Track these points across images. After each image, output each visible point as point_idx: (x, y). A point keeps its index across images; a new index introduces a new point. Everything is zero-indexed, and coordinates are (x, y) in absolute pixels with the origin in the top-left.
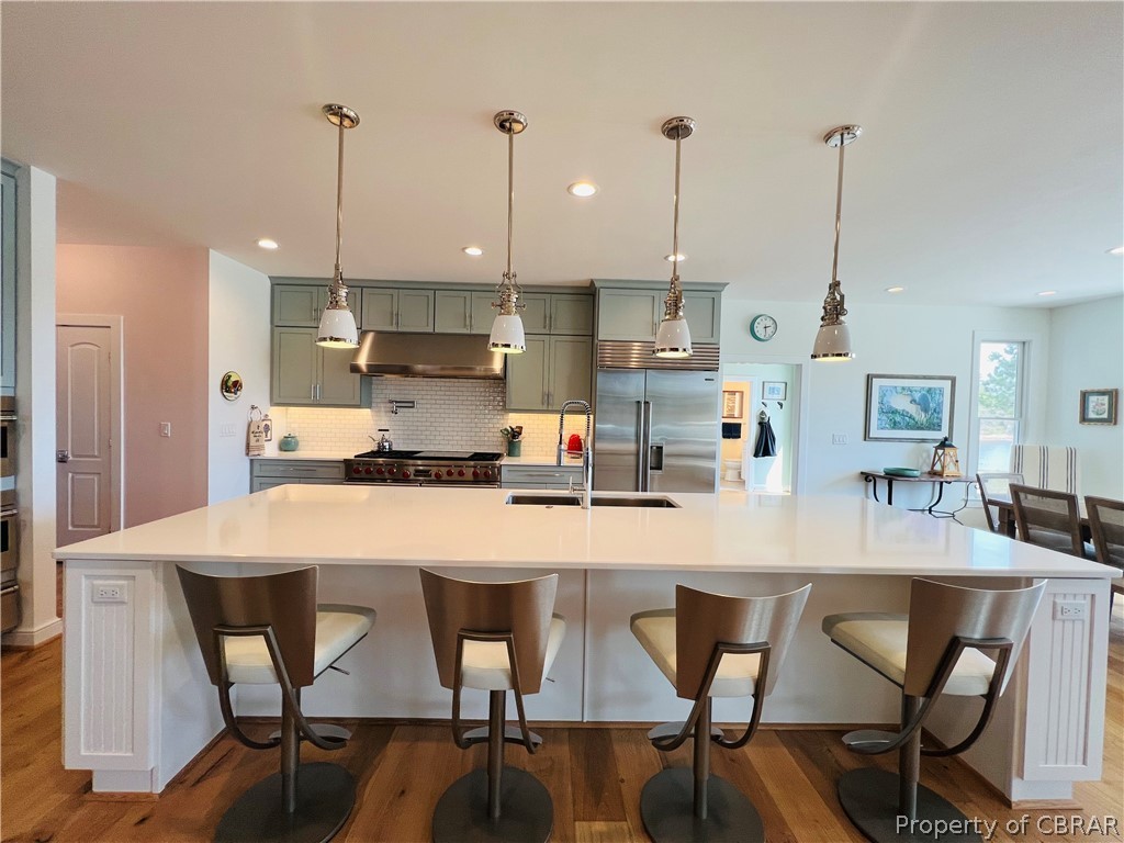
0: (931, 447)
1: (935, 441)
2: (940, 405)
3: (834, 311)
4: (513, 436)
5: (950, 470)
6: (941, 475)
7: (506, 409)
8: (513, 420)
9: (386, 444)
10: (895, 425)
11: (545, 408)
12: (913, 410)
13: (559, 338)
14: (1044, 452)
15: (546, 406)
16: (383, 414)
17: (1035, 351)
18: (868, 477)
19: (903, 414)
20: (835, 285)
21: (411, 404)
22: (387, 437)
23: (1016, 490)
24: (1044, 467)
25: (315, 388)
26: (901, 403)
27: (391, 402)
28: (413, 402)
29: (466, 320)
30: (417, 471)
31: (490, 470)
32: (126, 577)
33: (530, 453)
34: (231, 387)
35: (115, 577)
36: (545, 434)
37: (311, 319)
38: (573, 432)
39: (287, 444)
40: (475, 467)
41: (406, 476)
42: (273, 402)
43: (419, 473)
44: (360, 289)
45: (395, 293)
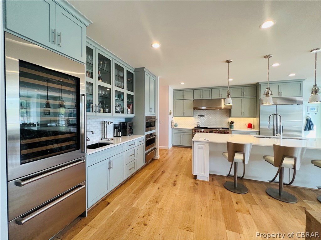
4: (231, 124)
7: (230, 116)
8: (230, 119)
9: (199, 125)
11: (242, 116)
13: (247, 98)
16: (196, 118)
25: (183, 113)
27: (199, 116)
28: (204, 116)
29: (220, 95)
30: (210, 132)
31: (229, 131)
32: (204, 145)
33: (236, 127)
34: (170, 113)
35: (202, 145)
36: (240, 123)
37: (182, 98)
38: (249, 122)
39: (176, 125)
40: (225, 131)
41: (207, 132)
42: (174, 116)
43: (211, 132)
44: (193, 90)
45: (201, 90)
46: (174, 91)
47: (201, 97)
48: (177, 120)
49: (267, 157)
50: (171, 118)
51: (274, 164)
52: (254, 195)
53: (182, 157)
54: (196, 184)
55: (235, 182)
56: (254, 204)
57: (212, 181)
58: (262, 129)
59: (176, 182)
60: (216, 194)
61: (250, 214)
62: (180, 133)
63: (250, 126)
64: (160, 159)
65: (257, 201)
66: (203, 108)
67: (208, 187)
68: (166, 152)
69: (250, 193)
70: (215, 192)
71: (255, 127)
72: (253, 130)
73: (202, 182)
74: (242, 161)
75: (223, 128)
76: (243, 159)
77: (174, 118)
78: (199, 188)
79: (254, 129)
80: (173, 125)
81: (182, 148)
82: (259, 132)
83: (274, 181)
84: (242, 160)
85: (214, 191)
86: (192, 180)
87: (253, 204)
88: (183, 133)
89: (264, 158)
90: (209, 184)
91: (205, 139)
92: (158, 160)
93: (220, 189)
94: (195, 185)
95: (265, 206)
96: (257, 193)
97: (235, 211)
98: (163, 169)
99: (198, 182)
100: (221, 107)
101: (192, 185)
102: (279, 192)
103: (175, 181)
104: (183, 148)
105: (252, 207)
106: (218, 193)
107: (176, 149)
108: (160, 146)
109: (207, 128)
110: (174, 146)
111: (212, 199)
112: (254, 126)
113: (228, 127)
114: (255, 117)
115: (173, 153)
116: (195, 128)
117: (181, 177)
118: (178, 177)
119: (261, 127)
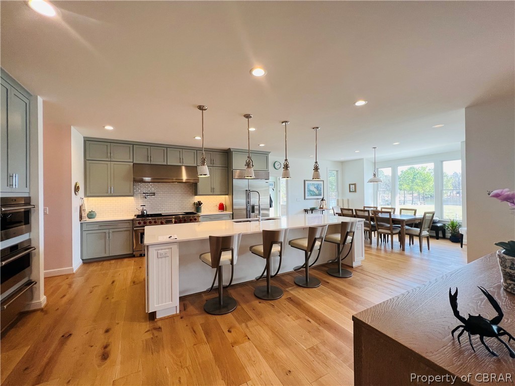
0: (320, 200)
1: (320, 199)
2: (321, 188)
3: (316, 169)
4: (198, 205)
5: (324, 207)
6: (323, 208)
7: (196, 194)
8: (197, 199)
9: (145, 212)
10: (311, 195)
12: (315, 190)
13: (217, 168)
14: (343, 200)
15: (213, 193)
16: (140, 199)
17: (340, 173)
18: (306, 211)
19: (313, 191)
20: (316, 162)
21: (154, 194)
22: (144, 208)
23: (342, 209)
24: (343, 204)
25: (111, 188)
26: (312, 188)
27: (144, 193)
28: (154, 193)
29: (181, 160)
30: (167, 221)
31: (196, 217)
32: (169, 248)
33: (204, 211)
34: (77, 189)
35: (165, 249)
36: (210, 203)
37: (107, 157)
38: (220, 202)
39: (91, 215)
40: (189, 217)
41: (162, 223)
42: (86, 195)
43: (169, 222)
44: (132, 145)
45: (149, 147)
46: (85, 141)
47: (148, 161)
48: (91, 204)
49: (254, 248)
50: (77, 200)
51: (263, 256)
52: (244, 306)
53: (113, 282)
54: (155, 329)
55: (220, 297)
56: (249, 320)
57: (185, 310)
58: (235, 209)
59: (107, 349)
60: (197, 332)
61: (249, 339)
62: (104, 231)
63: (222, 207)
64: (46, 306)
65: (251, 314)
66: (147, 179)
67: (181, 325)
68: (67, 281)
69: (240, 305)
70: (195, 328)
71: (227, 209)
72: (225, 212)
73: (166, 320)
74: (229, 263)
75: (187, 213)
76: (231, 258)
77: (85, 199)
78: (165, 335)
79: (226, 210)
80: (85, 215)
81: (109, 262)
82: (233, 214)
83: (263, 277)
84: (230, 260)
85: (193, 328)
86: (146, 325)
87: (247, 321)
88: (111, 231)
89: (250, 250)
90: (182, 318)
91: (170, 237)
92: (42, 310)
93: (200, 320)
94: (156, 333)
95: (259, 315)
96: (247, 302)
97: (231, 345)
98: (62, 330)
99: (160, 324)
100: (182, 179)
101: (149, 336)
102: (266, 290)
103: (106, 347)
104: (113, 262)
105: (247, 326)
106: (199, 329)
107: (93, 268)
108: (47, 269)
109: (160, 215)
110: (87, 262)
111: (192, 345)
112: (226, 207)
113: (193, 210)
114: (227, 195)
115: (87, 280)
116: (138, 216)
117: (119, 329)
118: (111, 332)
119: (234, 207)
